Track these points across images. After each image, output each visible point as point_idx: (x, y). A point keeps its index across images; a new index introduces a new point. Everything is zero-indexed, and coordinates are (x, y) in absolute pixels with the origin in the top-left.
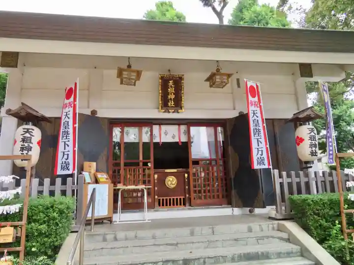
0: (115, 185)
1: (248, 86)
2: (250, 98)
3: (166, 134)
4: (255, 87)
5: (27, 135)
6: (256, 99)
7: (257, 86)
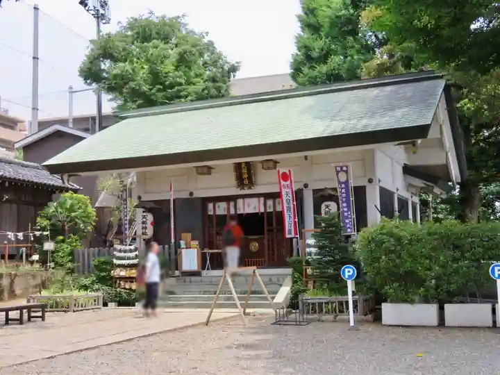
0: (203, 249)
1: (281, 173)
2: (283, 182)
3: (249, 205)
4: (288, 173)
5: (144, 220)
6: (288, 182)
7: (289, 171)
